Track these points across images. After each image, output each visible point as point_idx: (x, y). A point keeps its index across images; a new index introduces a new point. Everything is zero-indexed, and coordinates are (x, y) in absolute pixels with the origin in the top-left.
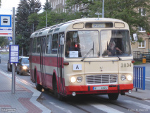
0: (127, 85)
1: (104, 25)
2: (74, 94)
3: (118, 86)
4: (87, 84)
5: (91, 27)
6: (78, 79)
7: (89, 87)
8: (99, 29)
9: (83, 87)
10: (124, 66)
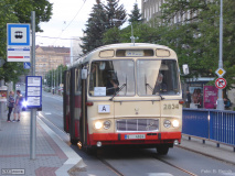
0: (172, 134)
1: (142, 53)
2: (99, 145)
3: (159, 134)
4: (118, 132)
5: (124, 55)
6: (105, 124)
7: (119, 135)
8: (135, 59)
9: (110, 135)
10: (168, 108)
